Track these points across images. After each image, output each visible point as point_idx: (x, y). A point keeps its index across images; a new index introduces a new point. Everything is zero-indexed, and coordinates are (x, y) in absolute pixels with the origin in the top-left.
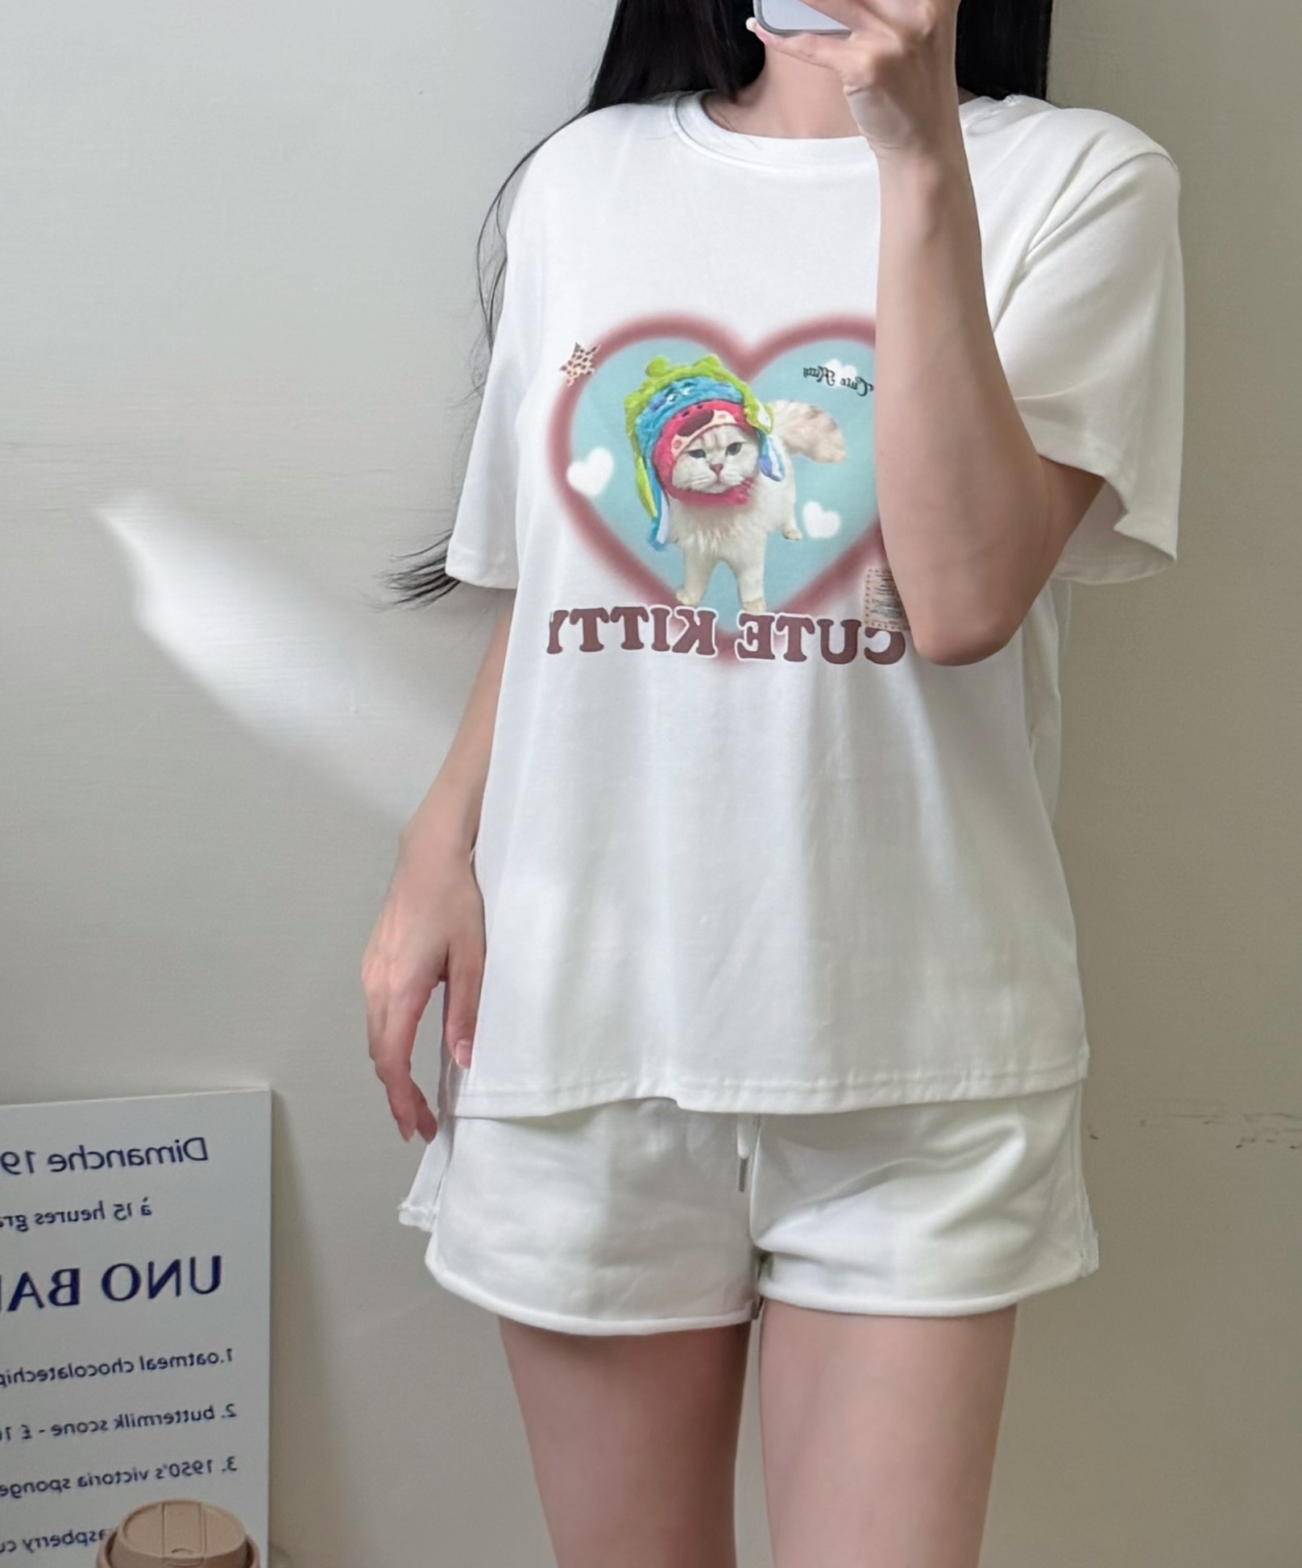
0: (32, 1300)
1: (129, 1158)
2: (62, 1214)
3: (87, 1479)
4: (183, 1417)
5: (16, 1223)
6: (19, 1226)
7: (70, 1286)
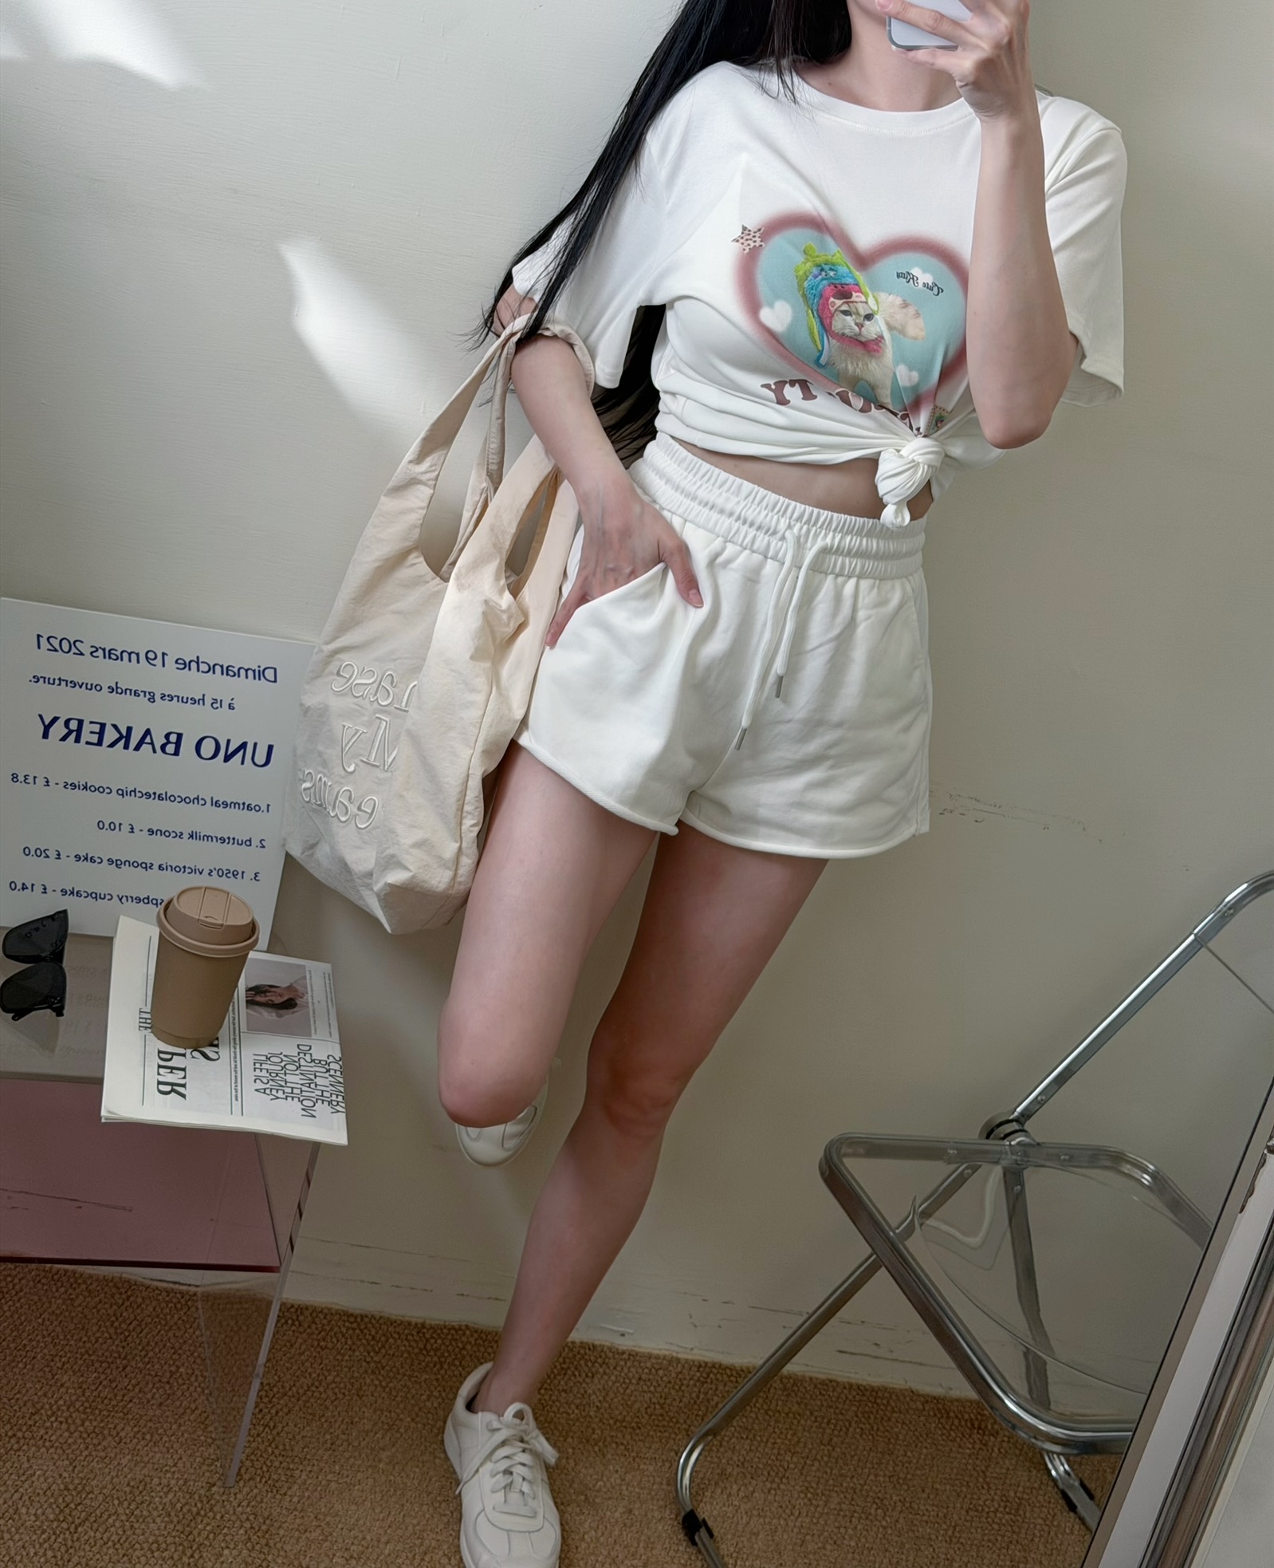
0: (150, 746)
1: (227, 671)
2: (178, 697)
3: (164, 866)
4: (231, 841)
5: (148, 696)
6: (149, 699)
7: (176, 743)
